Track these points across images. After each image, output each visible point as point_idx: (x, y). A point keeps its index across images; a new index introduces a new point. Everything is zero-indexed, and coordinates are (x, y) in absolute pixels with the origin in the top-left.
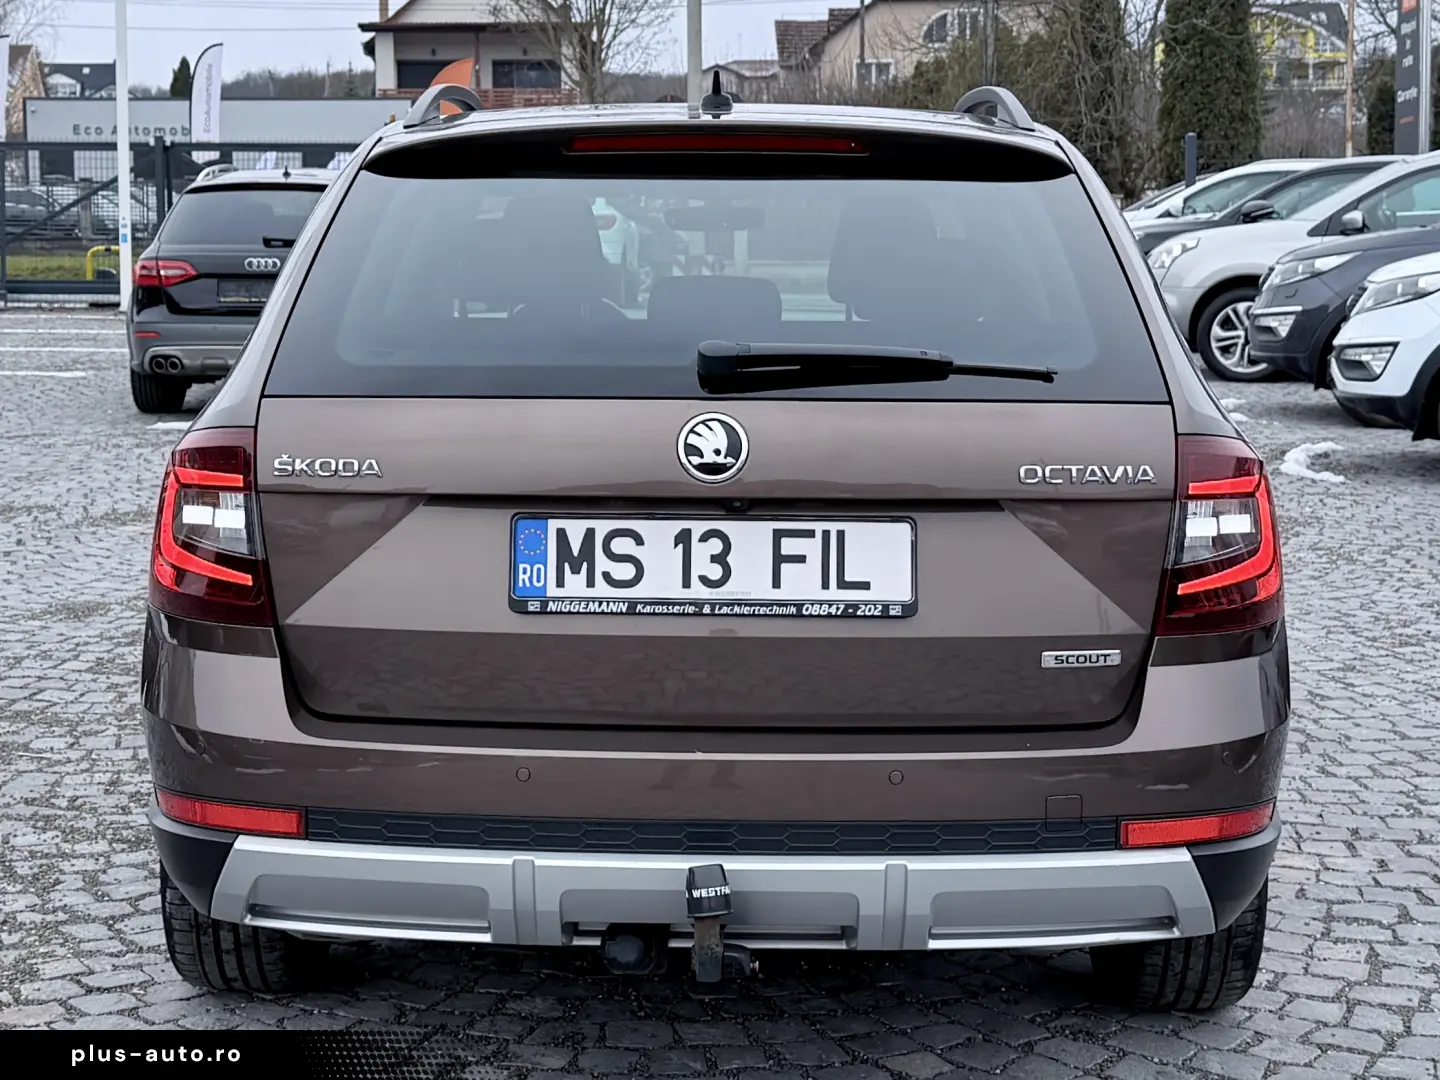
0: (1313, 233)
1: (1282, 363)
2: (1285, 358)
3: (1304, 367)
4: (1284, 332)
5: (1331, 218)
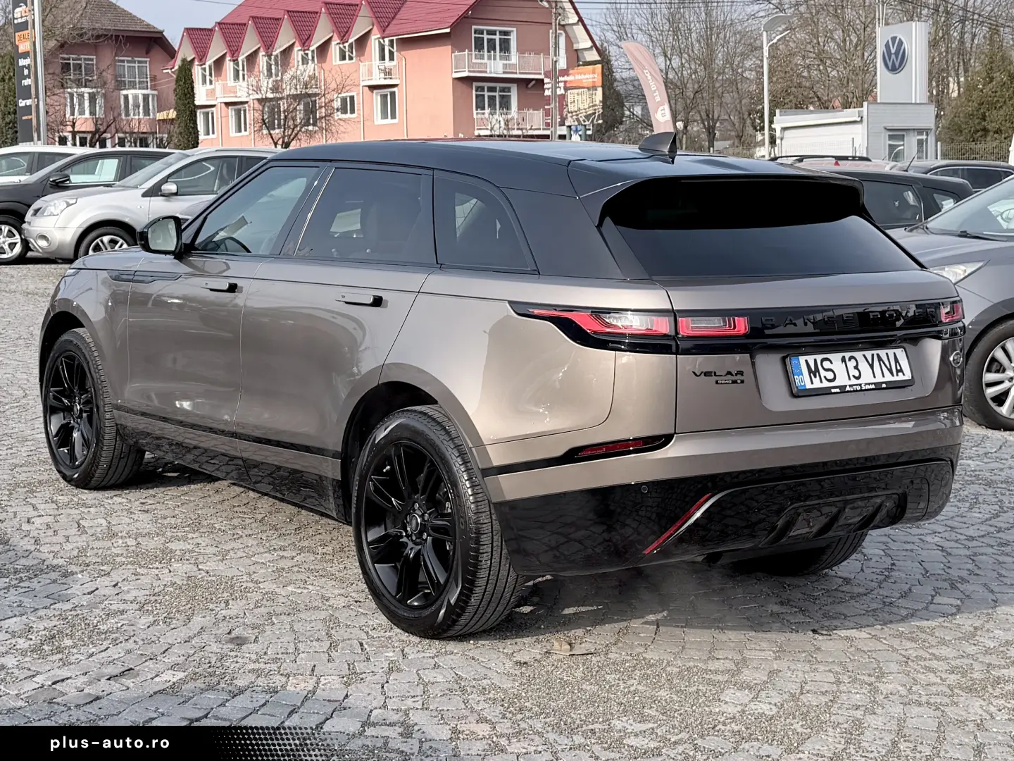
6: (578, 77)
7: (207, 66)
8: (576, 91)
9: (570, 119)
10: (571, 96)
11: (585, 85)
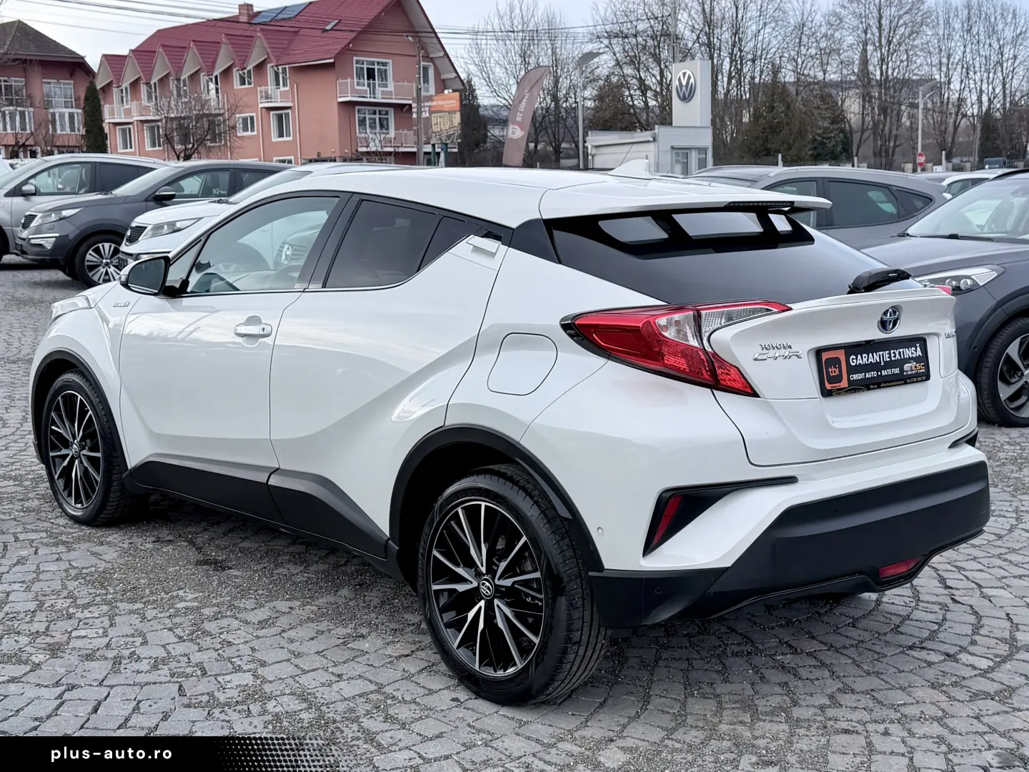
6: (440, 103)
7: (123, 87)
8: (438, 114)
9: (434, 138)
10: (435, 119)
11: (446, 109)
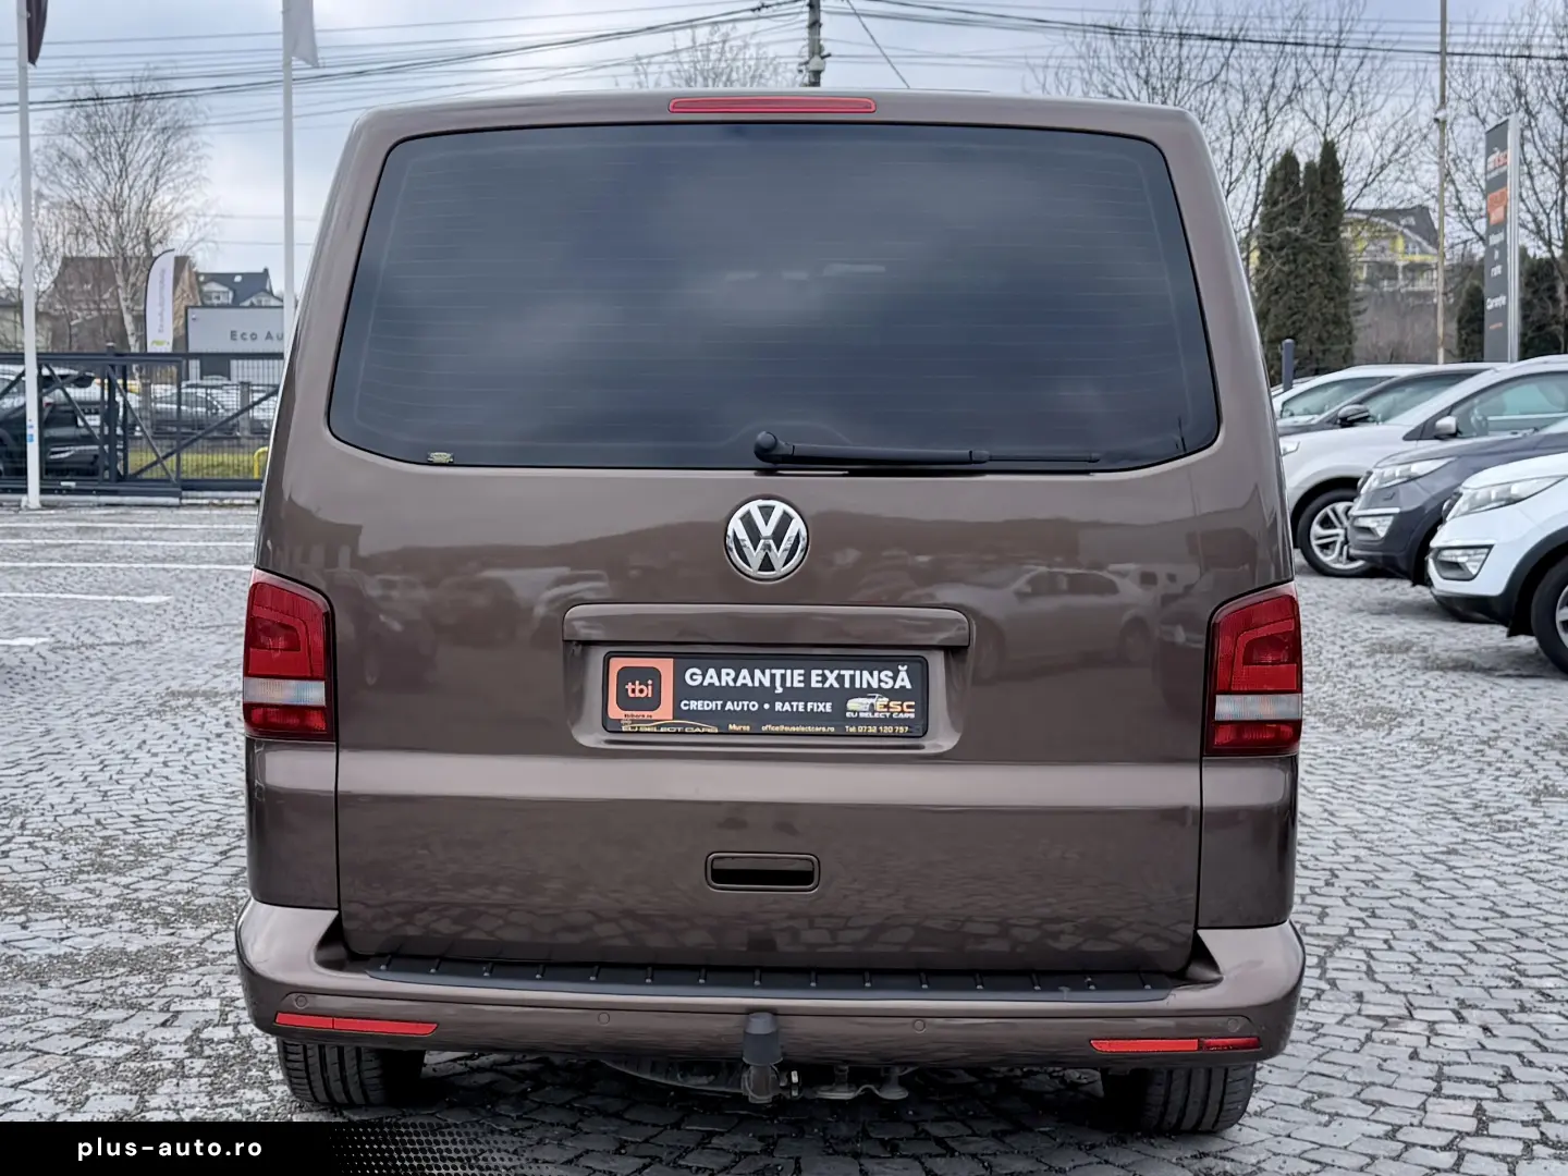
0: (1408, 437)
1: (1380, 561)
2: (1384, 557)
3: (1403, 565)
4: (1382, 532)
5: (1425, 423)
